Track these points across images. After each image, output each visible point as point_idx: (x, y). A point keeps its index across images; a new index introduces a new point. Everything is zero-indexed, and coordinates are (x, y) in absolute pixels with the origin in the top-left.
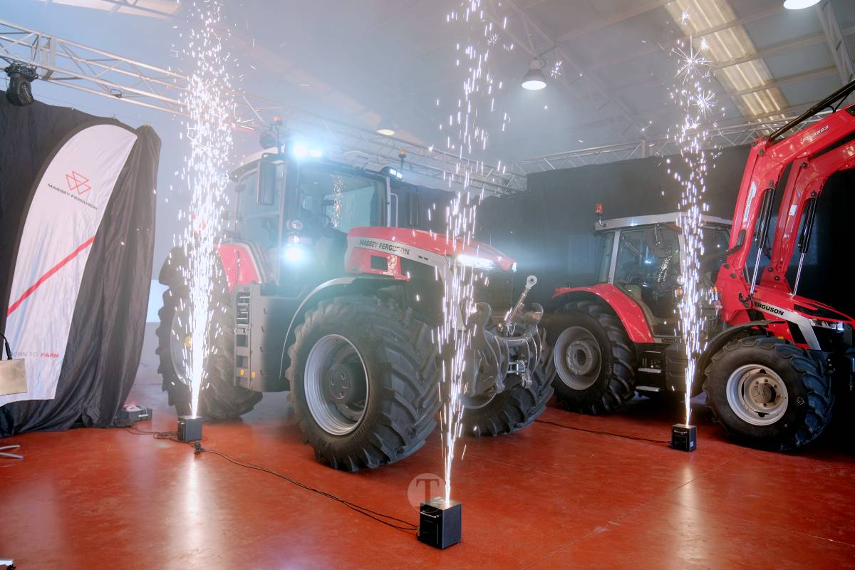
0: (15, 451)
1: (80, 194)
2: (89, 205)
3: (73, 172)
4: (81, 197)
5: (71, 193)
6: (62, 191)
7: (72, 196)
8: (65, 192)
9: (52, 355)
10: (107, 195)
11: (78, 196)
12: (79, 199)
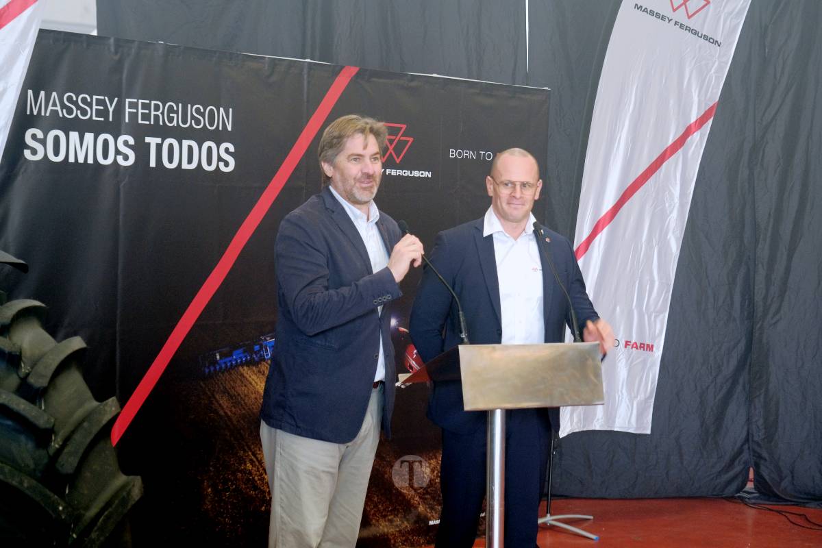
0: (586, 524)
1: (689, 16)
2: (706, 38)
4: (691, 23)
5: (675, 17)
6: (658, 15)
7: (676, 23)
8: (663, 18)
9: (642, 346)
10: (739, 13)
11: (686, 22)
12: (688, 29)
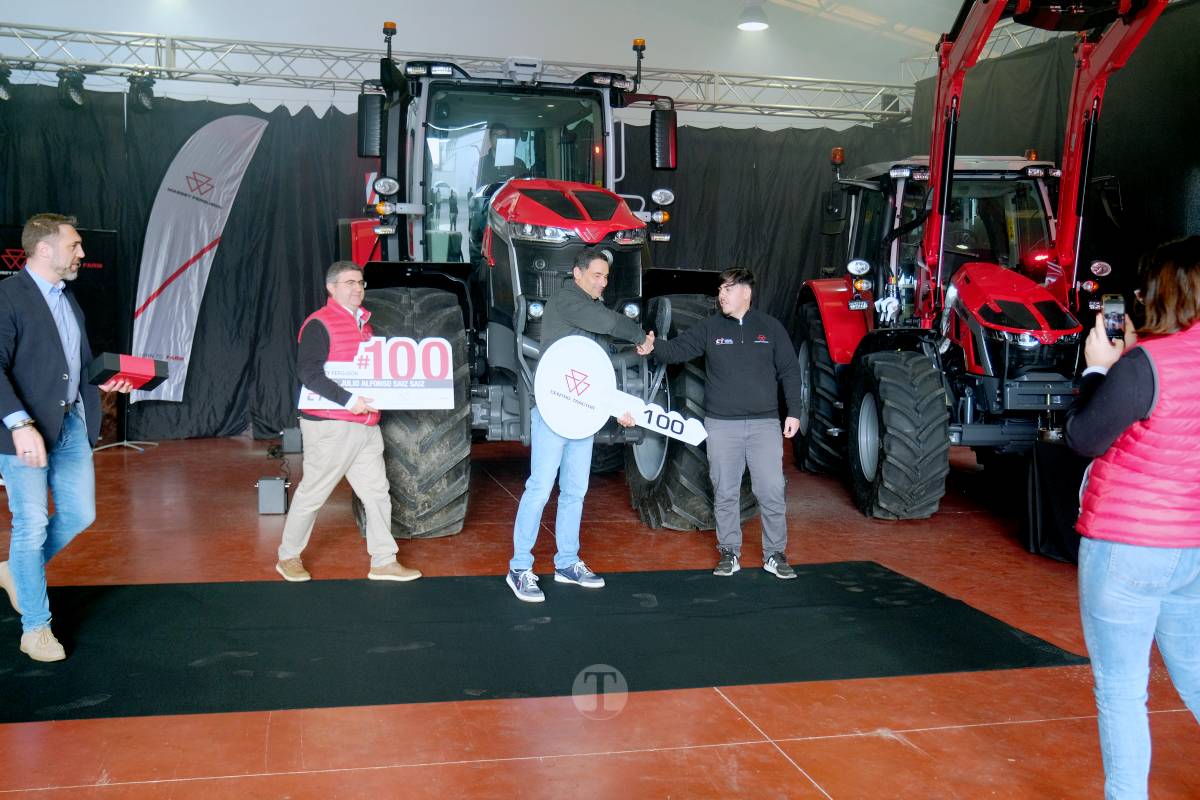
1: (202, 194)
2: (212, 204)
3: (194, 173)
4: (203, 197)
5: (192, 194)
6: (182, 194)
7: (194, 197)
8: (186, 195)
9: (177, 358)
10: (233, 191)
11: (199, 196)
12: (201, 200)
